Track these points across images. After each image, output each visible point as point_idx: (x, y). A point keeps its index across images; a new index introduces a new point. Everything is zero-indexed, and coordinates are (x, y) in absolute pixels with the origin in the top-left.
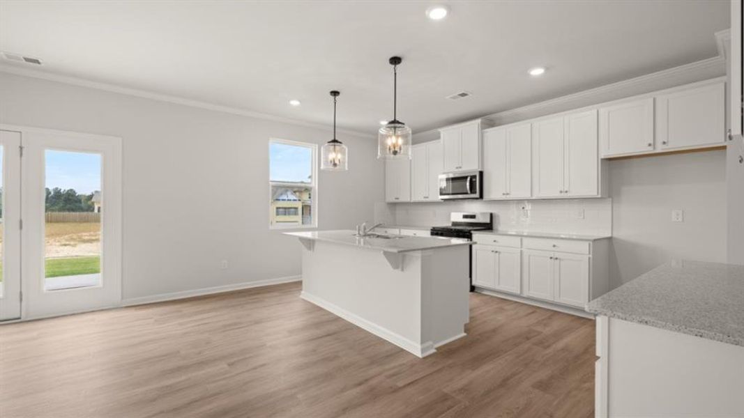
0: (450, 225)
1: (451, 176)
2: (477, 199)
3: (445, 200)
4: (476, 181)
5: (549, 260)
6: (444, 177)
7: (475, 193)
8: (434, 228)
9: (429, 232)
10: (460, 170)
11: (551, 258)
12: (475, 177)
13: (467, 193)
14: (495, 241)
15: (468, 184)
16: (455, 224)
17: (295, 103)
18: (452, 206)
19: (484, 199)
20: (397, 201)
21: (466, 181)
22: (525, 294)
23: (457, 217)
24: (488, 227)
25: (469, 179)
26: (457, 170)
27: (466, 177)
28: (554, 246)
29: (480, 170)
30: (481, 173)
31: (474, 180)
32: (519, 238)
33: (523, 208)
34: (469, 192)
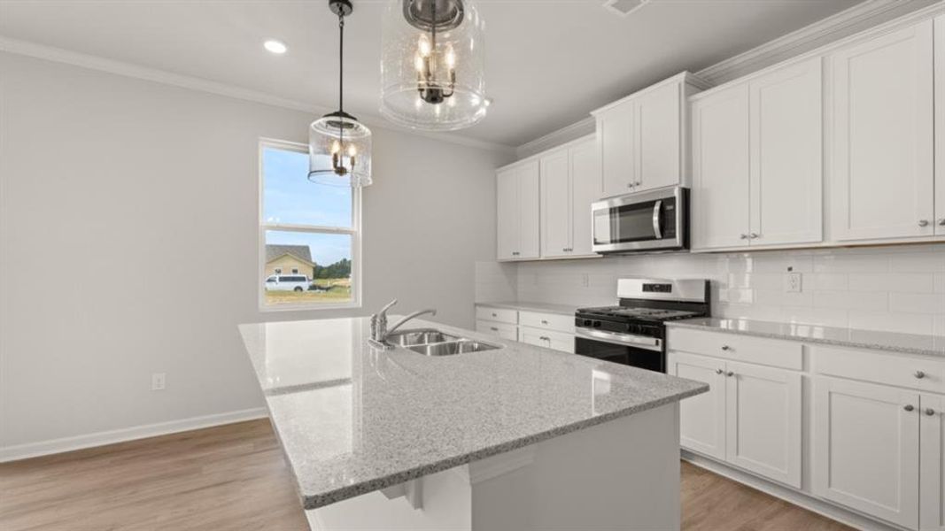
0: (617, 304)
1: (618, 203)
2: (675, 249)
3: (606, 254)
4: (674, 210)
5: (901, 411)
6: (605, 205)
7: (673, 236)
8: (582, 311)
9: (573, 319)
10: (638, 189)
11: (909, 409)
12: (672, 200)
13: (654, 238)
14: (725, 348)
15: (656, 218)
16: (625, 302)
17: (275, 47)
18: (621, 265)
19: (692, 251)
20: (517, 258)
21: (652, 211)
22: (817, 490)
23: (631, 288)
24: (701, 311)
25: (657, 208)
26: (631, 190)
27: (652, 204)
28: (921, 376)
29: (683, 185)
30: (686, 194)
31: (669, 208)
32: (799, 345)
33: (790, 269)
34: (659, 236)
